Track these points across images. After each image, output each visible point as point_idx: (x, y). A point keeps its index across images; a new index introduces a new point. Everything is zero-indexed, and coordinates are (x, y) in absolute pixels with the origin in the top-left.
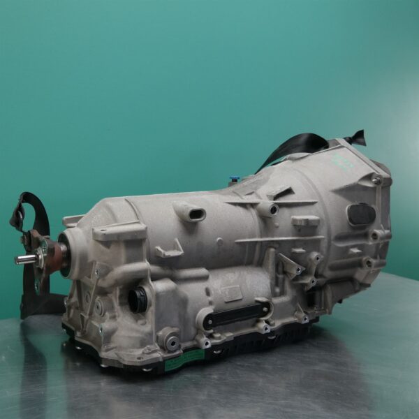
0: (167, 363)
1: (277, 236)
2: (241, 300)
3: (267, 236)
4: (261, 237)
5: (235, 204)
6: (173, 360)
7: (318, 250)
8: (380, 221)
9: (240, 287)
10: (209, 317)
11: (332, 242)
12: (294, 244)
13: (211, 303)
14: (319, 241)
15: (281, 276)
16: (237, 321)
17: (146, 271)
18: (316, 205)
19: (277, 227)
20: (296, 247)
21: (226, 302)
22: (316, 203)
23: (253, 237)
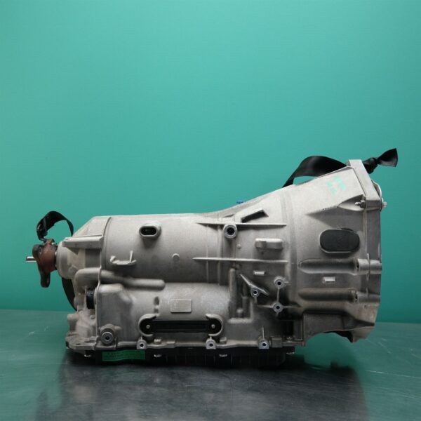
0: (104, 354)
1: (238, 257)
2: (190, 313)
3: (230, 256)
4: (222, 256)
5: (205, 225)
6: (110, 353)
7: (283, 275)
8: (366, 249)
9: (192, 302)
10: (146, 321)
11: (298, 268)
12: (256, 266)
13: (156, 311)
14: (283, 265)
15: (244, 298)
16: (181, 331)
17: (96, 275)
18: (285, 228)
19: (240, 248)
20: (258, 269)
21: (173, 313)
22: (285, 226)
23: (213, 256)
